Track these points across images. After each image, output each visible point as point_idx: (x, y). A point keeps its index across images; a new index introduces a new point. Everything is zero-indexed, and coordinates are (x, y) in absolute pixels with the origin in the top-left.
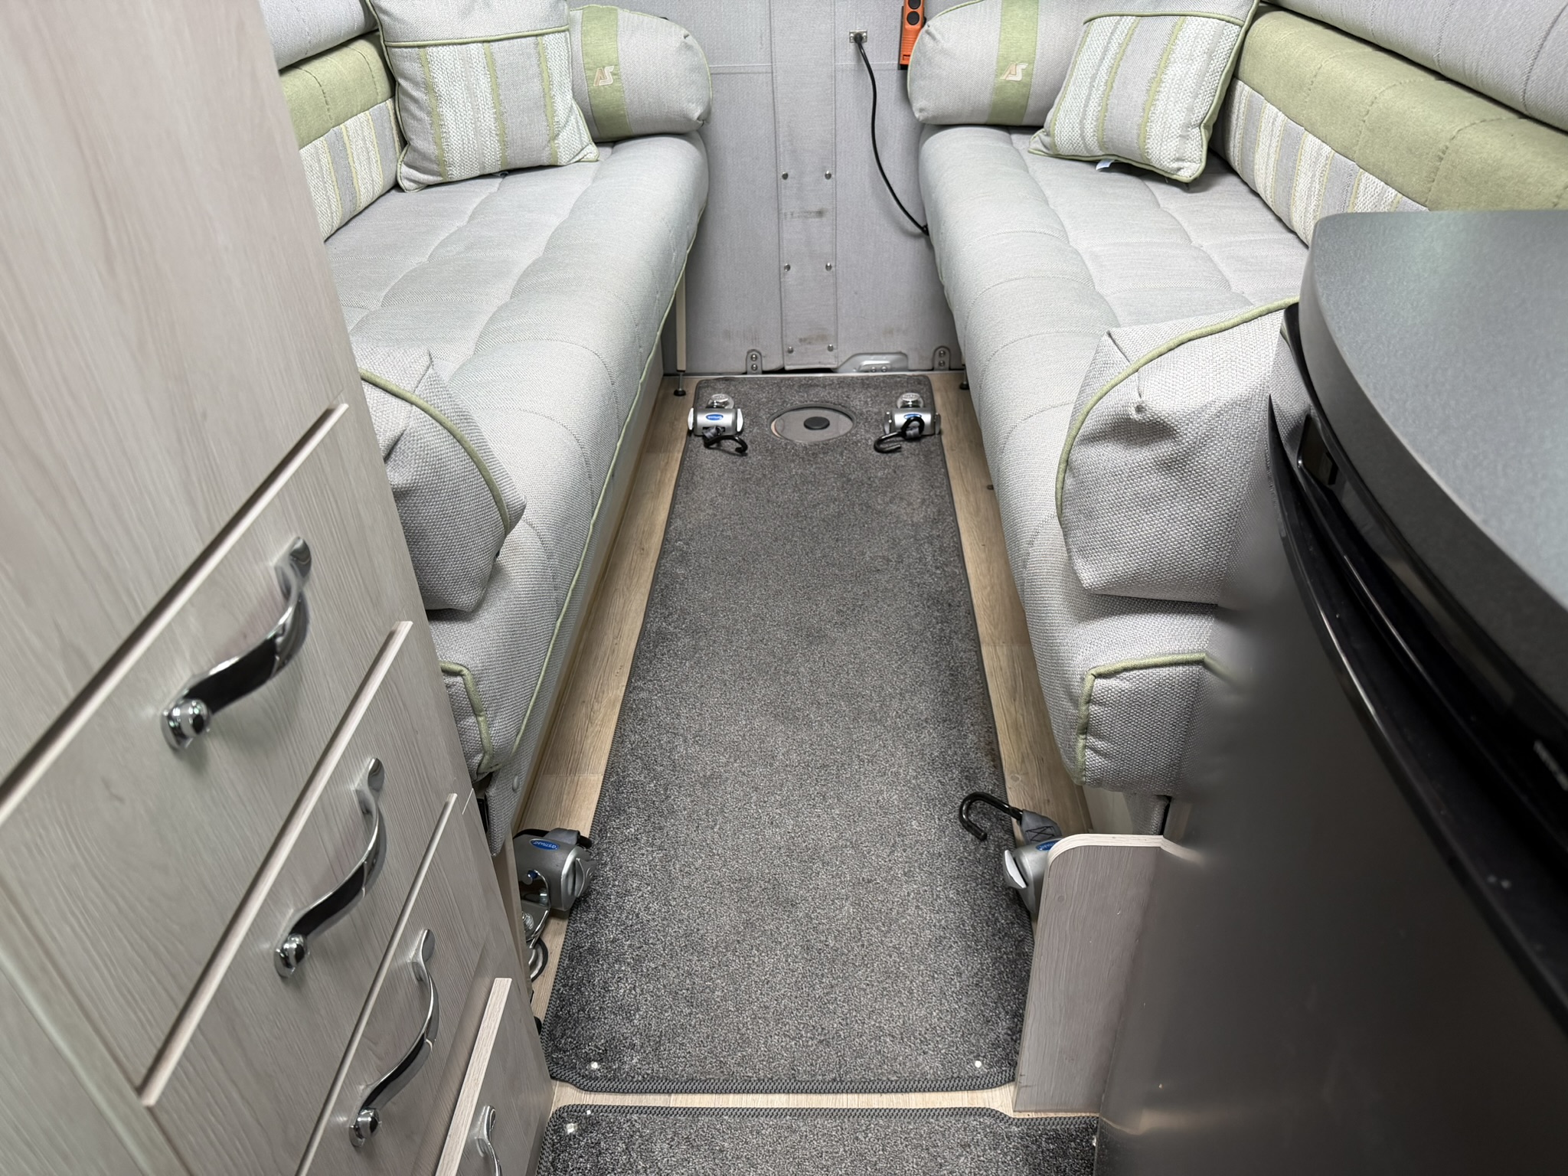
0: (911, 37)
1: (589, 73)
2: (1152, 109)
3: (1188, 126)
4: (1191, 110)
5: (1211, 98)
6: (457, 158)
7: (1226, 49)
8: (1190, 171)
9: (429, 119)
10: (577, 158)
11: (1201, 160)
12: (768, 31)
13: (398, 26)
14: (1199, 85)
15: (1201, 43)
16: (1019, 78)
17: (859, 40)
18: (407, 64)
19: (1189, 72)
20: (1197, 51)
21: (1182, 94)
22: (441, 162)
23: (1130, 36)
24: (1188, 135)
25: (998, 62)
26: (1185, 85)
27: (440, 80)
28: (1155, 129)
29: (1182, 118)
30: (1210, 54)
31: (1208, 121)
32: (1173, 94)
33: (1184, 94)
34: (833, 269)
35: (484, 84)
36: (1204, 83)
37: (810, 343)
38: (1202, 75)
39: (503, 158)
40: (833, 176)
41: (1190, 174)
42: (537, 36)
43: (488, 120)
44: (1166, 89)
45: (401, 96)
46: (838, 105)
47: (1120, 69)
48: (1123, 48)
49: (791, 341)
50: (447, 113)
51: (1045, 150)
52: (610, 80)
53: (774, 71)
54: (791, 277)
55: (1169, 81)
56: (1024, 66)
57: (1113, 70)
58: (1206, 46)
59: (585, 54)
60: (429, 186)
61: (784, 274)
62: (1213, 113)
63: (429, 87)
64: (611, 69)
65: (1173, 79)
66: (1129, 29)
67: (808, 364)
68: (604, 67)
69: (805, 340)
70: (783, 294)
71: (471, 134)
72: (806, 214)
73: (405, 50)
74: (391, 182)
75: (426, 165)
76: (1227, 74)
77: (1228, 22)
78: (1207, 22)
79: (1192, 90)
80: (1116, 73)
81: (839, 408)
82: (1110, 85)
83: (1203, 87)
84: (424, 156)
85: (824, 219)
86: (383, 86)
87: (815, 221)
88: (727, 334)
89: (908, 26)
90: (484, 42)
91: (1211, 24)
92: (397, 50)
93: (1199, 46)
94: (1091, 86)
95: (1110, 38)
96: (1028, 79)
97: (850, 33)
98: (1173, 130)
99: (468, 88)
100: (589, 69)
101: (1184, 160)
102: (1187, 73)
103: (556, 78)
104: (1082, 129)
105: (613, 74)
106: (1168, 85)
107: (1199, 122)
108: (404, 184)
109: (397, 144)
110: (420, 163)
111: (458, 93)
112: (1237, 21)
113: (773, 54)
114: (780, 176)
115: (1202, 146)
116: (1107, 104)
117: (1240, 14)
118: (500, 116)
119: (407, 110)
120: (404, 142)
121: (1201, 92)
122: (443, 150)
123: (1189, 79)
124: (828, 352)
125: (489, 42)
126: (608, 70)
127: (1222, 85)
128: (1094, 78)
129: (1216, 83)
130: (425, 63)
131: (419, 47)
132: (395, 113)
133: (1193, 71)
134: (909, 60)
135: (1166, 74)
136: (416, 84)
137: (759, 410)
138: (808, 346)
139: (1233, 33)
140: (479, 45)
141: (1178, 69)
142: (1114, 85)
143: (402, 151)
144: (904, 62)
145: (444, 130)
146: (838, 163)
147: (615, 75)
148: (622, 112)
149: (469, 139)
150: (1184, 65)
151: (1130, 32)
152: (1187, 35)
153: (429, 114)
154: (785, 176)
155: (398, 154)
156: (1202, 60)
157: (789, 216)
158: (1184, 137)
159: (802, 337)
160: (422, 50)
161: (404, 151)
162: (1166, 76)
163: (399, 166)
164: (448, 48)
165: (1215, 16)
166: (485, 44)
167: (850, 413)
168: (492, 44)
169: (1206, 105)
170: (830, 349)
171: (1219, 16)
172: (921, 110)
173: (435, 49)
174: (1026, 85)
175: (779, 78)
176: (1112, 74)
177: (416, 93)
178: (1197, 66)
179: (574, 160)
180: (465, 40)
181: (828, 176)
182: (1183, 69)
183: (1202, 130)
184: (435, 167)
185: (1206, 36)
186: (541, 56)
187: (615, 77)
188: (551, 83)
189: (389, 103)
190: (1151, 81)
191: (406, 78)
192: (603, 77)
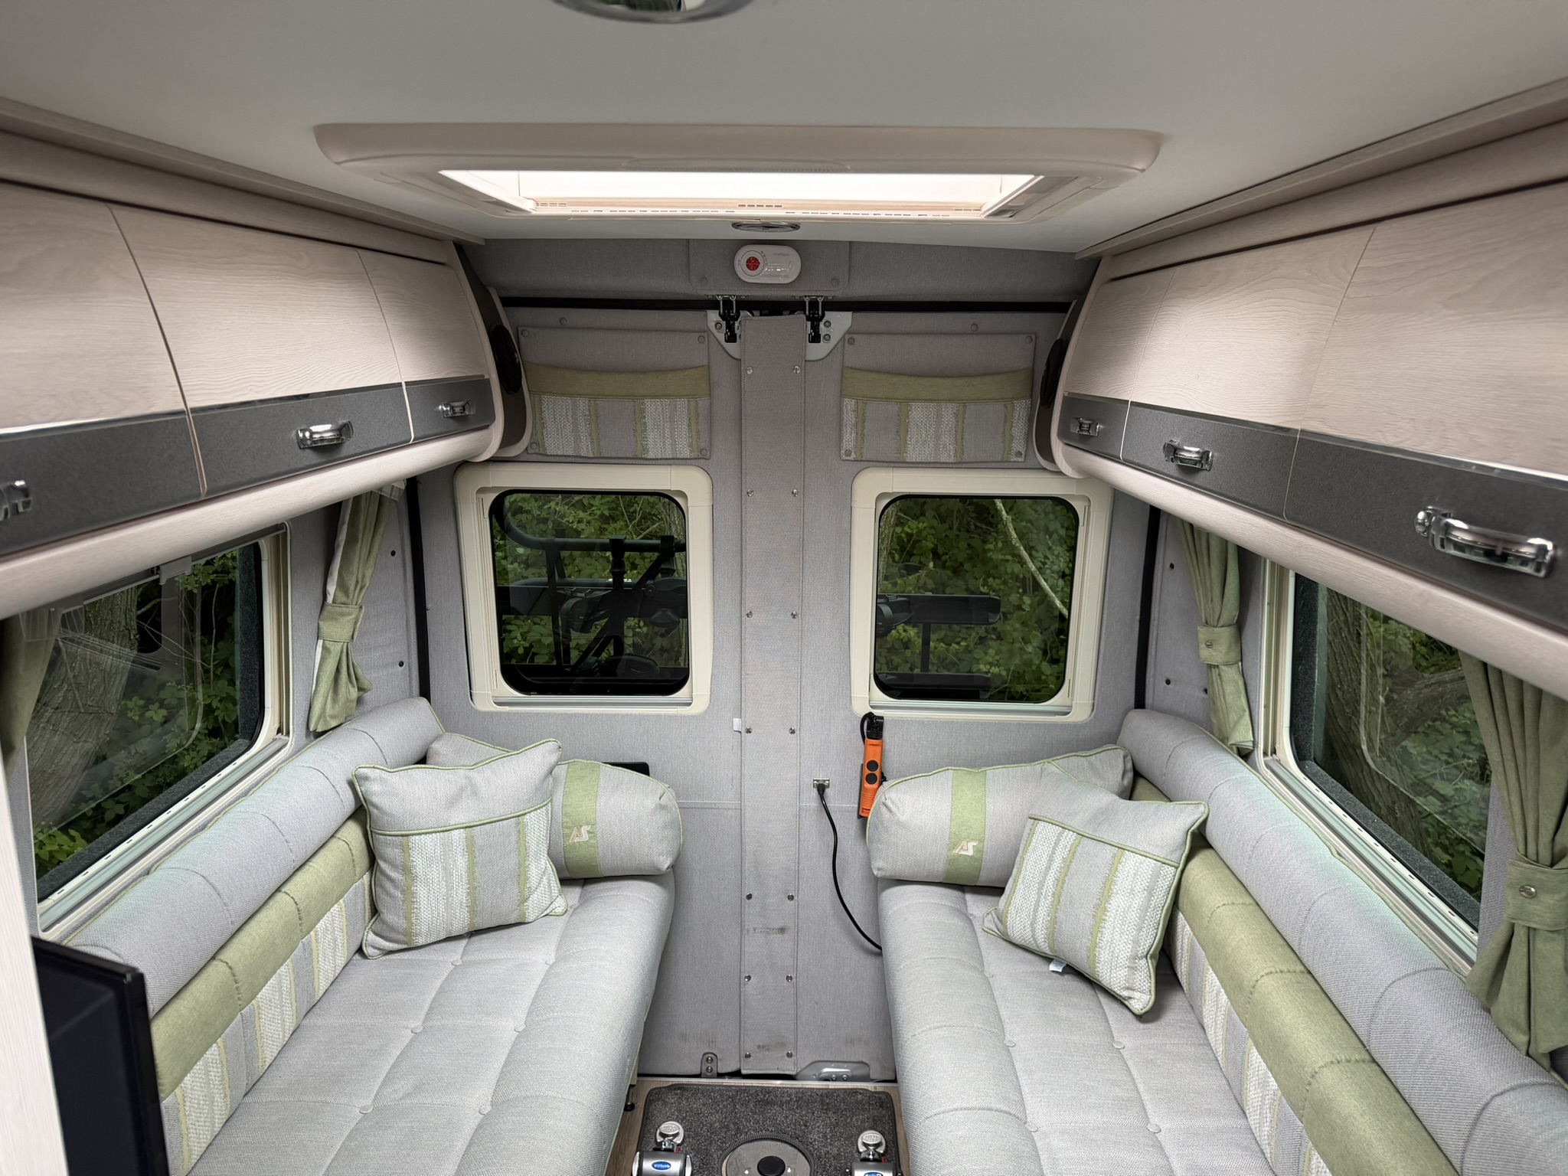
0: (869, 795)
1: (567, 831)
2: (1099, 935)
3: (1135, 957)
4: (1136, 942)
5: (1155, 931)
6: (424, 929)
7: (1164, 888)
8: (1142, 1001)
9: (402, 896)
10: (546, 913)
11: (1150, 991)
12: (739, 775)
13: (386, 818)
14: (1142, 919)
15: (1140, 880)
16: (970, 853)
17: (821, 789)
18: (388, 850)
19: (1132, 907)
20: (1138, 887)
21: (1126, 926)
22: (408, 933)
23: (1072, 853)
24: (1136, 967)
25: (950, 838)
26: (1129, 918)
27: (419, 863)
28: (1103, 956)
29: (1129, 950)
30: (1150, 891)
31: (1154, 951)
32: (1119, 925)
33: (1129, 926)
34: (794, 980)
35: (461, 863)
36: (1147, 918)
37: (768, 1050)
38: (1144, 910)
39: (471, 923)
40: (795, 898)
41: (1141, 1007)
42: (518, 816)
43: (461, 894)
44: (1111, 919)
45: (378, 874)
46: (802, 838)
47: (1065, 885)
48: (1068, 862)
49: (749, 1046)
50: (421, 891)
51: (998, 932)
52: (585, 837)
53: (743, 809)
54: (751, 987)
55: (1114, 911)
56: (975, 844)
57: (1060, 883)
58: (1145, 884)
59: (565, 814)
60: (391, 952)
61: (745, 985)
62: (1158, 944)
63: (407, 869)
64: (589, 828)
65: (1117, 911)
66: (1072, 845)
67: (766, 1070)
68: (581, 826)
69: (764, 1047)
70: (742, 1002)
71: (442, 909)
72: (768, 930)
73: (389, 838)
74: (355, 948)
75: (394, 935)
76: (1167, 910)
77: (1164, 863)
78: (1144, 861)
79: (1135, 923)
80: (1062, 888)
81: (796, 1142)
82: (1057, 896)
83: (1146, 922)
84: (393, 929)
85: (786, 936)
86: (363, 861)
87: (777, 937)
88: (684, 1037)
89: (867, 785)
90: (466, 827)
91: (1149, 864)
92: (381, 837)
93: (1139, 883)
94: (1039, 893)
95: (1054, 848)
96: (979, 855)
97: (814, 780)
98: (1121, 960)
99: (445, 869)
100: (567, 828)
101: (1134, 990)
102: (1130, 906)
103: (533, 847)
104: (1033, 930)
105: (589, 832)
106: (1112, 915)
107: (1145, 953)
108: (368, 950)
109: (368, 914)
110: (386, 934)
111: (435, 874)
112: (1172, 863)
113: (743, 795)
114: (744, 897)
115: (1150, 977)
116: (1056, 917)
117: (1175, 856)
118: (473, 891)
119: (382, 887)
120: (375, 911)
121: (1145, 925)
122: (412, 923)
123: (1133, 913)
124: (787, 1059)
125: (471, 827)
126: (584, 829)
127: (1164, 919)
128: (1041, 884)
129: (1159, 917)
130: (405, 849)
131: (402, 836)
132: (371, 885)
133: (1135, 905)
134: (868, 813)
135: (1110, 904)
136: (394, 866)
137: (710, 1144)
138: (767, 1053)
139: (1169, 876)
140: (462, 830)
141: (1121, 901)
142: (1061, 900)
143: (371, 919)
144: (863, 815)
145: (415, 906)
146: (801, 887)
147: (591, 833)
148: (594, 864)
149: (439, 913)
150: (1127, 898)
151: (1073, 849)
152: (1126, 869)
153: (403, 892)
154: (749, 897)
155: (367, 922)
156: (1143, 896)
157: (751, 931)
158: (1132, 969)
159: (761, 1044)
160: (405, 838)
161: (373, 920)
162: (1110, 906)
163: (366, 933)
164: (430, 836)
165: (1152, 856)
166: (467, 829)
167: (807, 1153)
168: (475, 828)
169: (1150, 938)
170: (789, 1055)
171: (1155, 857)
172: (879, 869)
173: (417, 837)
174: (977, 859)
175: (747, 815)
176: (1059, 888)
177: (393, 874)
178: (1139, 900)
179: (542, 915)
180: (448, 828)
181: (791, 898)
182: (1125, 902)
183: (1149, 961)
184: (402, 938)
185: (1145, 875)
186: (521, 833)
187: (590, 835)
188: (527, 855)
189: (366, 878)
190: (1097, 907)
191: (385, 861)
192: (579, 835)
